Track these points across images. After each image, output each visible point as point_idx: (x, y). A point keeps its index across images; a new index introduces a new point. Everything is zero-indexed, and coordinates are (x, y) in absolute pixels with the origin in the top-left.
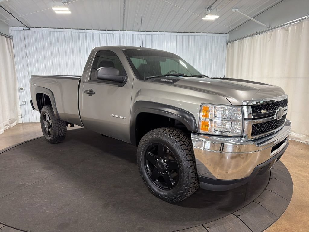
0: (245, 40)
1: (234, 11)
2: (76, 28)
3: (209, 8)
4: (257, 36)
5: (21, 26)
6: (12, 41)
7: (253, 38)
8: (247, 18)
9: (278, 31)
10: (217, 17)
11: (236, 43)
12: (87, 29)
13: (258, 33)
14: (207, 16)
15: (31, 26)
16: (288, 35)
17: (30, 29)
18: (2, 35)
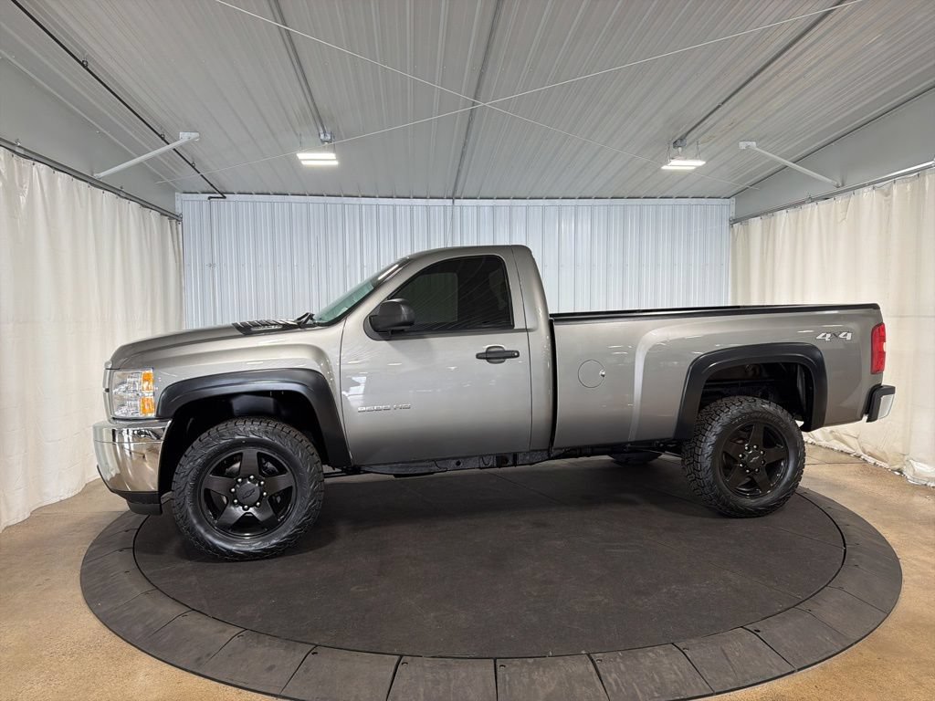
0: (778, 217)
1: (743, 148)
3: (679, 143)
4: (809, 208)
5: (205, 190)
6: (180, 226)
7: (801, 212)
8: (779, 163)
9: (864, 195)
10: (701, 163)
11: (756, 224)
12: (363, 197)
13: (813, 200)
14: (674, 162)
15: (229, 191)
16: (890, 205)
17: (225, 197)
18: (162, 214)
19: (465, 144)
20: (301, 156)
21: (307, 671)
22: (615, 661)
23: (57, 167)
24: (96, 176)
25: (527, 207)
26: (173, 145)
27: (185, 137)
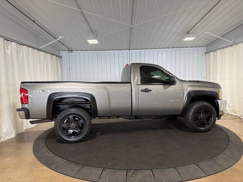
0: (217, 51)
1: (206, 33)
2: (100, 50)
3: (188, 33)
4: (226, 49)
5: (67, 50)
6: (62, 59)
7: (224, 50)
8: (217, 37)
9: (240, 45)
10: (194, 38)
11: (212, 53)
12: (106, 50)
13: (227, 47)
14: (186, 38)
15: (73, 50)
17: (72, 52)
18: (57, 56)
19: (130, 36)
20: (88, 41)
21: (81, 171)
22: (158, 171)
23: (29, 46)
24: (39, 48)
25: (149, 51)
26: (58, 40)
27: (60, 37)
